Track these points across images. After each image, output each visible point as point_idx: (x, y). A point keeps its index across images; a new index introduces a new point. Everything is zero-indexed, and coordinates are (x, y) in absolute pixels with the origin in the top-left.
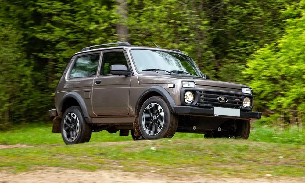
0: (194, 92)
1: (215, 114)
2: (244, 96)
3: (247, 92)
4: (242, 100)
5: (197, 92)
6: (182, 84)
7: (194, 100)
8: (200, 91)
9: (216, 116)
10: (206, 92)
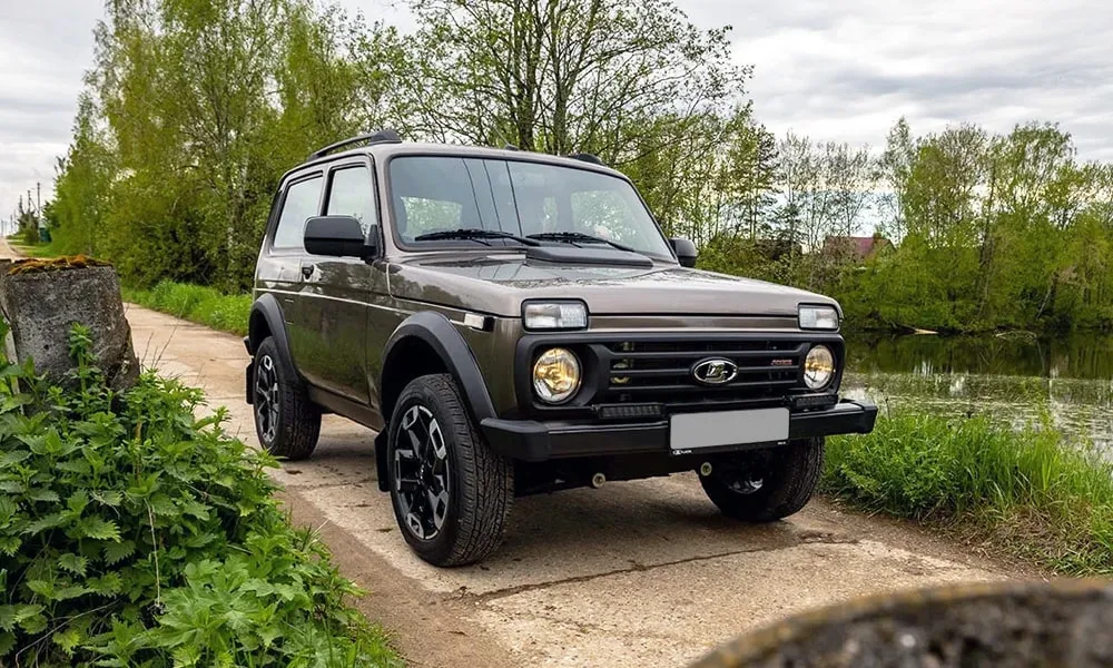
0: (581, 350)
1: (672, 447)
2: (809, 345)
3: (823, 324)
4: (799, 360)
5: (595, 348)
6: (523, 317)
7: (578, 392)
8: (614, 345)
9: (678, 453)
10: (640, 345)
